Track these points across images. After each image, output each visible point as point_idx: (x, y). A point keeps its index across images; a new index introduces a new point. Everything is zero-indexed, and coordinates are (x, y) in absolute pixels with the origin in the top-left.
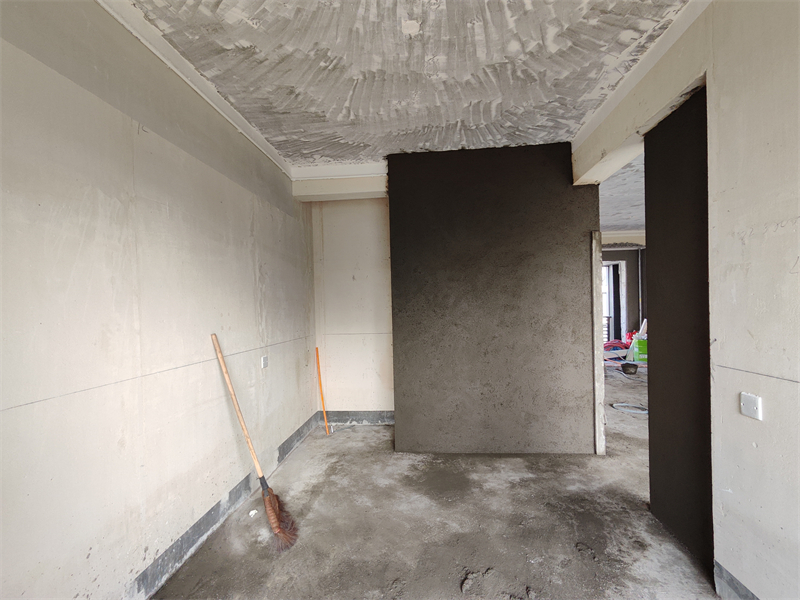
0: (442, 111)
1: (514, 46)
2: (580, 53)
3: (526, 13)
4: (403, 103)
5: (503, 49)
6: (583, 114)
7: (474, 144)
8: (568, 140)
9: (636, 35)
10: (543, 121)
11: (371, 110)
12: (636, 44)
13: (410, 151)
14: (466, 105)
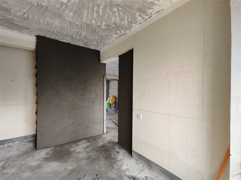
0: (66, 29)
1: (94, 22)
2: (108, 31)
3: (99, 15)
4: (51, 21)
5: (91, 21)
6: (105, 45)
7: (73, 43)
8: (100, 50)
9: (120, 33)
10: (95, 43)
11: (36, 17)
12: (119, 34)
13: (48, 37)
14: (75, 31)
